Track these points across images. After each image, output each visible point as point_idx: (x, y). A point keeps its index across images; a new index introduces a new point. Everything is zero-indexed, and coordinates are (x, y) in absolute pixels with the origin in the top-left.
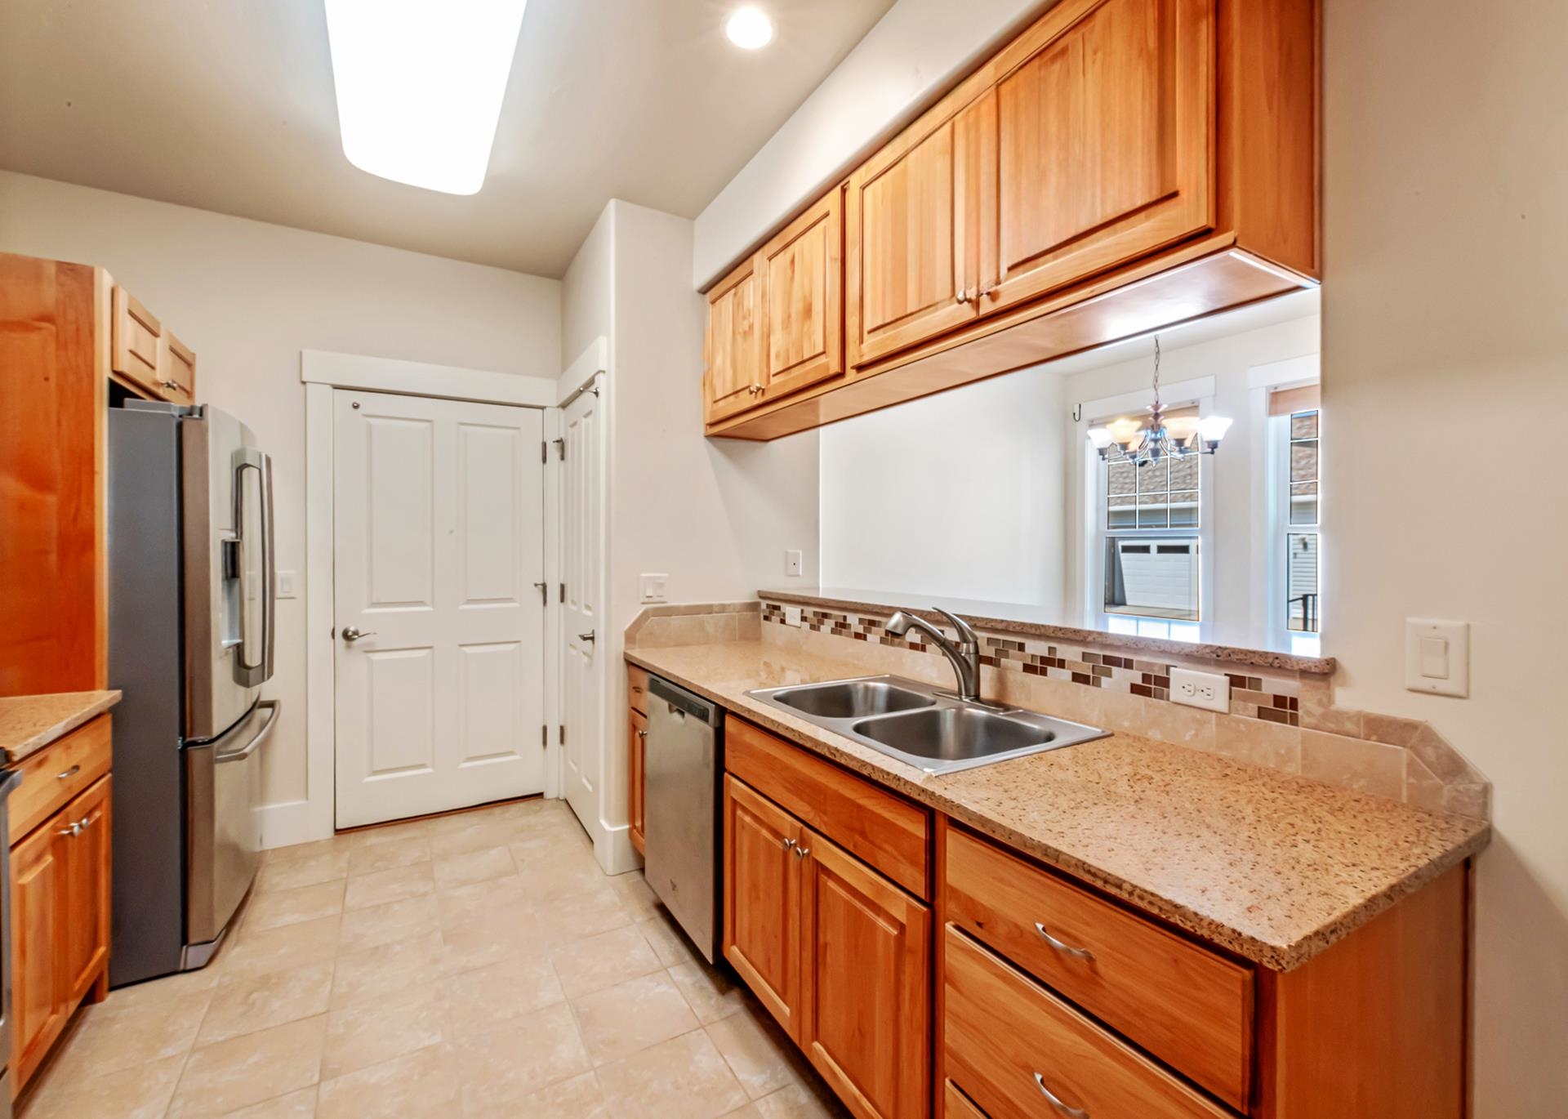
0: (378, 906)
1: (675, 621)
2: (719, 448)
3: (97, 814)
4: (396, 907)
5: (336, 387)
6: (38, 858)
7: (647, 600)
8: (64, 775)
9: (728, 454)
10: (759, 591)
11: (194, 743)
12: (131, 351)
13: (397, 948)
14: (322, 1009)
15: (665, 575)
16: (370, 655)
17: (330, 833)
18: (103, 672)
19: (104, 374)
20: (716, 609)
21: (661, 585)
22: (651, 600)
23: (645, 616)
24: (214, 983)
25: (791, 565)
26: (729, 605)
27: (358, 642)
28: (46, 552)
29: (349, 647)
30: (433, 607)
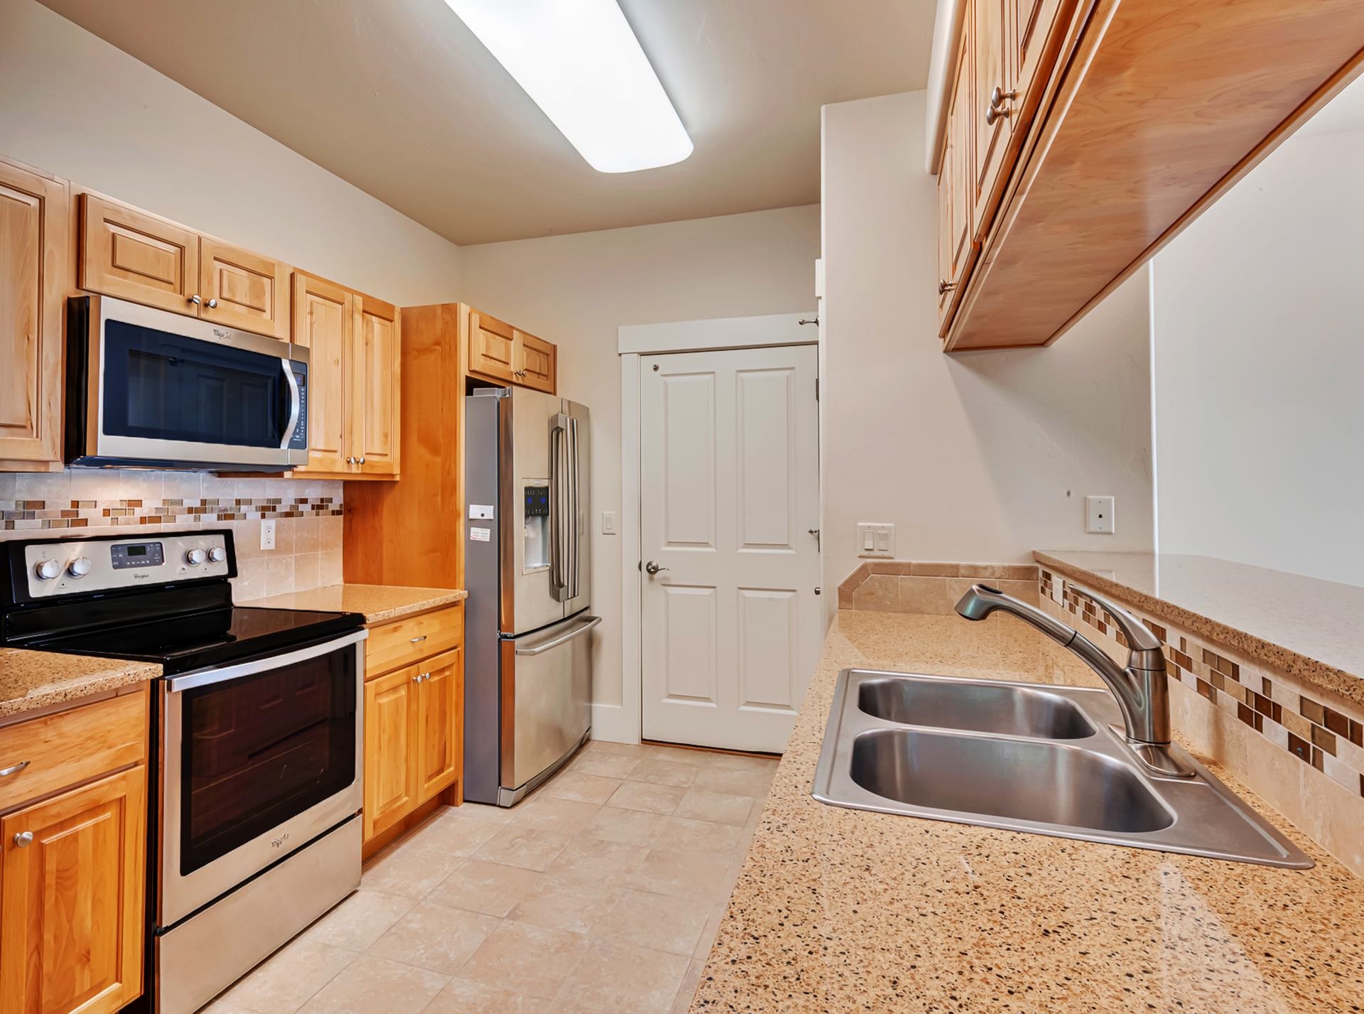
0: (627, 810)
1: (904, 582)
2: (963, 363)
3: (447, 673)
4: (638, 816)
5: (642, 354)
6: (395, 689)
7: (866, 553)
8: (416, 640)
9: (980, 370)
10: (1034, 552)
11: (506, 637)
12: (483, 355)
13: (614, 848)
14: (541, 869)
15: (892, 525)
16: (667, 588)
17: (637, 741)
18: (461, 579)
19: (463, 372)
20: (962, 571)
21: (885, 537)
22: (871, 554)
23: (863, 571)
24: (507, 822)
25: (1093, 517)
26: (985, 568)
27: (657, 576)
28: (437, 495)
29: (651, 579)
30: (716, 548)
